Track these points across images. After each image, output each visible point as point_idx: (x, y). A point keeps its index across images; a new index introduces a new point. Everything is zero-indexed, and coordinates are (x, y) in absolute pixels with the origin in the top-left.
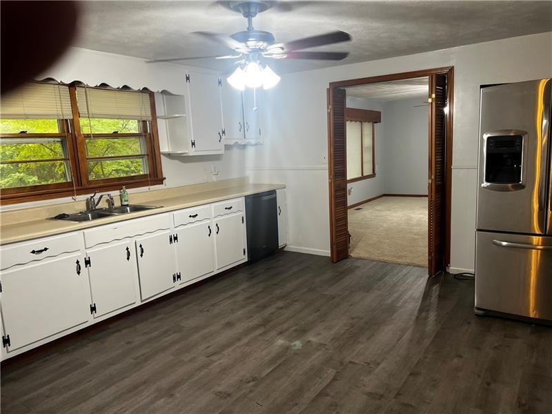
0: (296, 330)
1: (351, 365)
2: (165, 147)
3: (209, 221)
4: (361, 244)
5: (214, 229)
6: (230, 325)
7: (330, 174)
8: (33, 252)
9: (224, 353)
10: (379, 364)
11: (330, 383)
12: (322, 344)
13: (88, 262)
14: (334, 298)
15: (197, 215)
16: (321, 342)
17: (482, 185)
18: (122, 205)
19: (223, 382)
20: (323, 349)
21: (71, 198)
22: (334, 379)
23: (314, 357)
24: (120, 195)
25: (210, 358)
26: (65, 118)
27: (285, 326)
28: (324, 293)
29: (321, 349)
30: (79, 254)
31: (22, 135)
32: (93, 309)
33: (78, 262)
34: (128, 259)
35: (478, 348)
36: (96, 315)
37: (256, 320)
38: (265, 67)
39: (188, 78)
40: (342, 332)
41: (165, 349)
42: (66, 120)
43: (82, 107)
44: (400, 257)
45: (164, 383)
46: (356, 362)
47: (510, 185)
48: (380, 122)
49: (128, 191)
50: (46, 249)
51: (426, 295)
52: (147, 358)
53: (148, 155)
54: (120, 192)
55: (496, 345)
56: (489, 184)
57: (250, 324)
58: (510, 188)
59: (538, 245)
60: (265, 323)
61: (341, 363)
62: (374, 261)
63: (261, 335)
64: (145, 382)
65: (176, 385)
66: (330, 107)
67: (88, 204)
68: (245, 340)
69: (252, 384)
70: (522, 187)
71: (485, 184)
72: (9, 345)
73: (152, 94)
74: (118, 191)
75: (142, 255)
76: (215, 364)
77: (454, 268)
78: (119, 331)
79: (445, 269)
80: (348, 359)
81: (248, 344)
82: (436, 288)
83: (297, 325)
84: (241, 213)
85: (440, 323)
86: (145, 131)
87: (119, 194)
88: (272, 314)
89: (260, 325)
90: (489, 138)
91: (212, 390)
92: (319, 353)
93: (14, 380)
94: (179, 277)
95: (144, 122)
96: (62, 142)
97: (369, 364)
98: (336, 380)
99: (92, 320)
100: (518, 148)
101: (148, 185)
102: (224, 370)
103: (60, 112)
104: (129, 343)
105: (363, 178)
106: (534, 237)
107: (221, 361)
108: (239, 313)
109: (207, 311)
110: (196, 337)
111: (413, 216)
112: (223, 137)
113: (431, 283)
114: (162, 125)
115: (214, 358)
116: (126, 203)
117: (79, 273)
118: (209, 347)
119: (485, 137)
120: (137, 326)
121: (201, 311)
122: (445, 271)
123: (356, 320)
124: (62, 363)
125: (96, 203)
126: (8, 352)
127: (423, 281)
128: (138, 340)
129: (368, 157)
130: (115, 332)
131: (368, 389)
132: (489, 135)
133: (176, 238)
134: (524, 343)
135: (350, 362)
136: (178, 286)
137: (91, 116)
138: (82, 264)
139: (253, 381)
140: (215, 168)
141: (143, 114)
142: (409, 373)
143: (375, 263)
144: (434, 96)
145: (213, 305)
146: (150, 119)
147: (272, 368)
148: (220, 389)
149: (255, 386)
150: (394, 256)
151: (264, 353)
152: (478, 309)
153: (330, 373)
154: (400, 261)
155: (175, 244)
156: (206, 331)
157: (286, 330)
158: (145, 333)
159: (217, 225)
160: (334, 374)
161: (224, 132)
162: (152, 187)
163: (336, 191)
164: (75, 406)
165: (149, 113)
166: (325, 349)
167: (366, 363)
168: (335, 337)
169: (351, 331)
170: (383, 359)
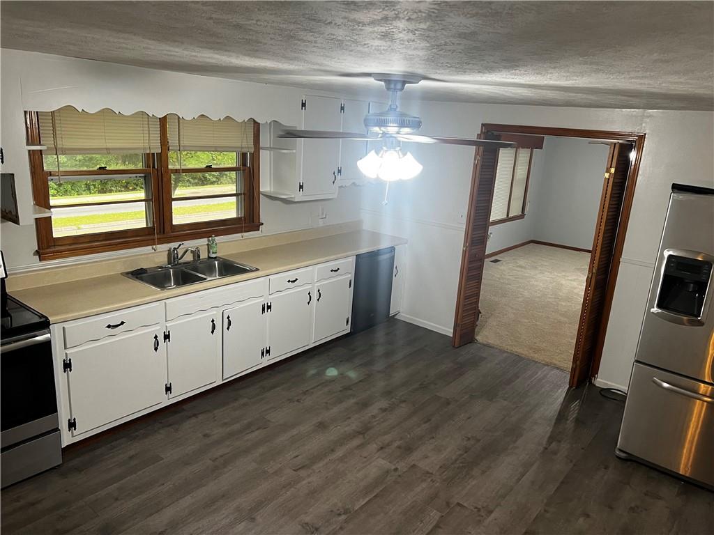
0: (399, 447)
1: (458, 509)
2: (266, 186)
3: (310, 286)
4: (492, 322)
5: (315, 296)
6: (322, 426)
7: (466, 241)
8: (109, 326)
9: (314, 467)
10: (491, 512)
11: (432, 530)
12: (428, 473)
13: (167, 337)
14: (448, 403)
15: (297, 279)
16: (427, 469)
17: (652, 310)
18: (209, 257)
19: (311, 510)
20: (429, 480)
21: (150, 247)
22: (437, 526)
23: (418, 489)
24: (208, 245)
25: (298, 472)
26: (152, 152)
27: (388, 438)
28: (438, 394)
29: (425, 480)
30: (159, 328)
31: (102, 171)
32: (168, 389)
33: (156, 337)
34: (212, 332)
35: (611, 508)
36: (171, 396)
37: (354, 424)
38: (405, 154)
39: (304, 105)
40: (454, 458)
41: (247, 451)
42: (153, 154)
43: (172, 139)
44: (537, 350)
45: (244, 501)
46: (465, 504)
47: (685, 318)
48: (542, 148)
49: (218, 239)
50: (122, 323)
51: (562, 416)
52: (227, 461)
53: (244, 194)
54: (209, 241)
55: (633, 505)
56: (660, 311)
57: (346, 429)
58: (685, 322)
59: (705, 396)
60: (364, 431)
61: (448, 504)
62: (505, 352)
63: (358, 447)
64: (223, 496)
65: (259, 505)
66: (478, 158)
67: (169, 255)
68: (340, 453)
69: (343, 517)
70: (701, 324)
71: (655, 310)
72: (75, 429)
73: (257, 126)
74: (206, 239)
75: (228, 328)
76: (304, 482)
77: (601, 381)
78: (195, 415)
79: (591, 380)
80: (455, 501)
81: (342, 459)
82: (575, 405)
83: (401, 439)
84: (350, 276)
85: (571, 461)
86: (244, 164)
87: (207, 243)
88: (374, 417)
89: (359, 433)
90: (670, 257)
91: (298, 519)
92: (424, 485)
93: (78, 470)
94: (268, 352)
95: (244, 155)
96: (145, 177)
97: (479, 510)
98: (440, 527)
99: (166, 401)
100: (704, 277)
101: (242, 232)
102: (313, 493)
103: (147, 145)
104: (206, 436)
105: (508, 219)
106: (702, 385)
107: (310, 480)
108: (335, 410)
109: (298, 401)
110: (283, 438)
111: (563, 282)
112: (339, 177)
113: (570, 398)
114: (265, 158)
115: (303, 473)
116: (214, 256)
117: (156, 349)
118: (297, 456)
119: (667, 254)
120: (215, 412)
121: (290, 400)
122: (590, 382)
123: (472, 442)
124: (132, 453)
125: (179, 257)
126: (73, 436)
127: (561, 393)
128: (217, 433)
129: (518, 192)
130: (190, 417)
132: (671, 253)
133: (269, 307)
134: (667, 507)
135: (459, 504)
136: (267, 361)
137: (182, 148)
138: (161, 338)
139: (345, 513)
140: (323, 209)
141: (244, 144)
142: (524, 530)
143: (505, 355)
144: (613, 170)
145: (305, 393)
146: (252, 151)
147: (368, 499)
148: (307, 519)
149: (346, 521)
150: (531, 348)
151: (360, 475)
152: (620, 450)
153: (434, 515)
154: (536, 356)
155: (267, 313)
156: (294, 432)
157: (388, 445)
158: (226, 424)
159: (319, 291)
160: (437, 518)
161: (339, 171)
162: (246, 234)
163: (470, 262)
164: (147, 517)
165: (251, 144)
166: (432, 480)
167: (476, 508)
168: (444, 465)
169: (464, 458)
170: (497, 506)
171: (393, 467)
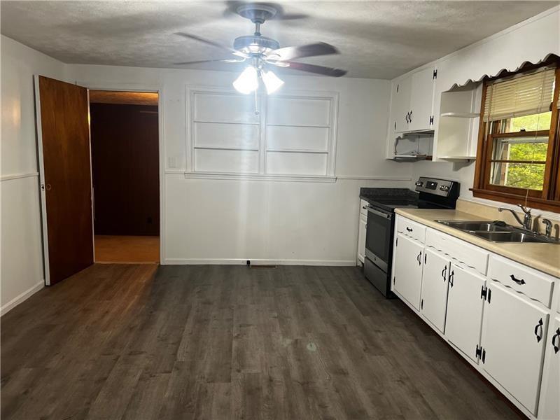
1: (168, 369)
10: (140, 379)
11: (177, 351)
12: (213, 382)
16: (216, 384)
20: (206, 377)
22: (175, 354)
23: (208, 367)
29: (209, 375)
40: (203, 407)
46: (164, 374)
61: (178, 369)
68: (292, 361)
80: (174, 374)
81: (283, 358)
92: (207, 371)
97: (151, 376)
98: (173, 354)
131: (143, 355)
135: (170, 372)
142: (108, 380)
149: (231, 334)
153: (181, 357)
157: (270, 386)
166: (204, 378)
167: (154, 376)
168: (206, 396)
169: (193, 412)
170: (137, 386)
171: (242, 371)
